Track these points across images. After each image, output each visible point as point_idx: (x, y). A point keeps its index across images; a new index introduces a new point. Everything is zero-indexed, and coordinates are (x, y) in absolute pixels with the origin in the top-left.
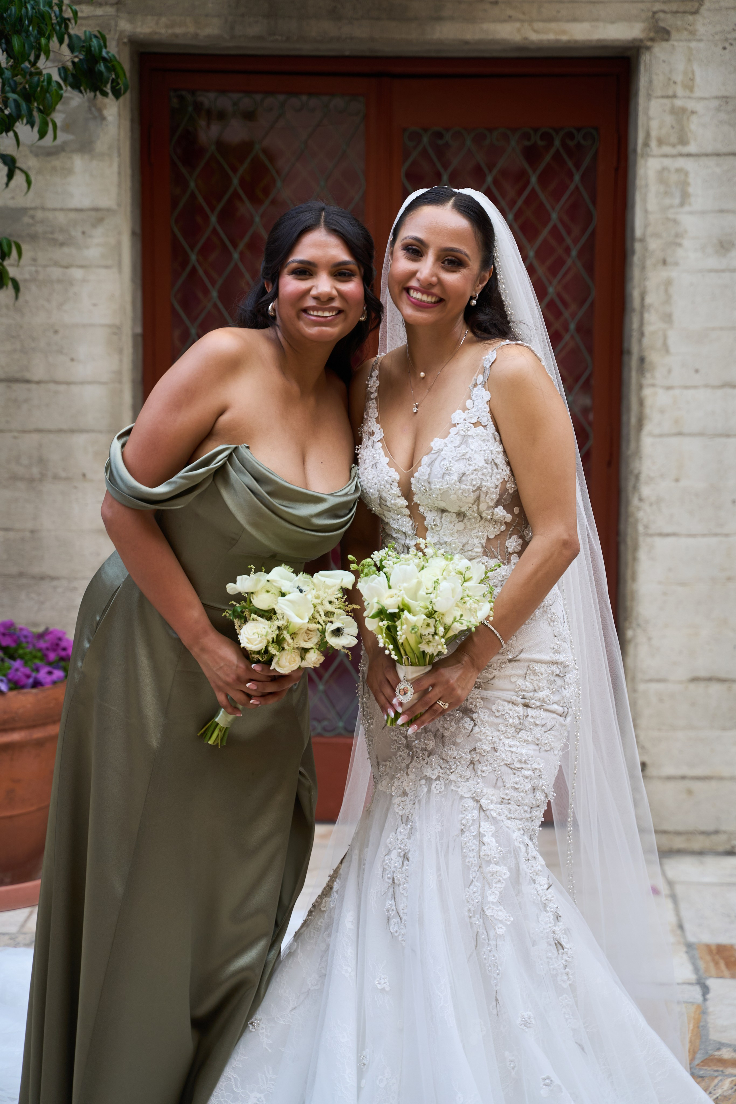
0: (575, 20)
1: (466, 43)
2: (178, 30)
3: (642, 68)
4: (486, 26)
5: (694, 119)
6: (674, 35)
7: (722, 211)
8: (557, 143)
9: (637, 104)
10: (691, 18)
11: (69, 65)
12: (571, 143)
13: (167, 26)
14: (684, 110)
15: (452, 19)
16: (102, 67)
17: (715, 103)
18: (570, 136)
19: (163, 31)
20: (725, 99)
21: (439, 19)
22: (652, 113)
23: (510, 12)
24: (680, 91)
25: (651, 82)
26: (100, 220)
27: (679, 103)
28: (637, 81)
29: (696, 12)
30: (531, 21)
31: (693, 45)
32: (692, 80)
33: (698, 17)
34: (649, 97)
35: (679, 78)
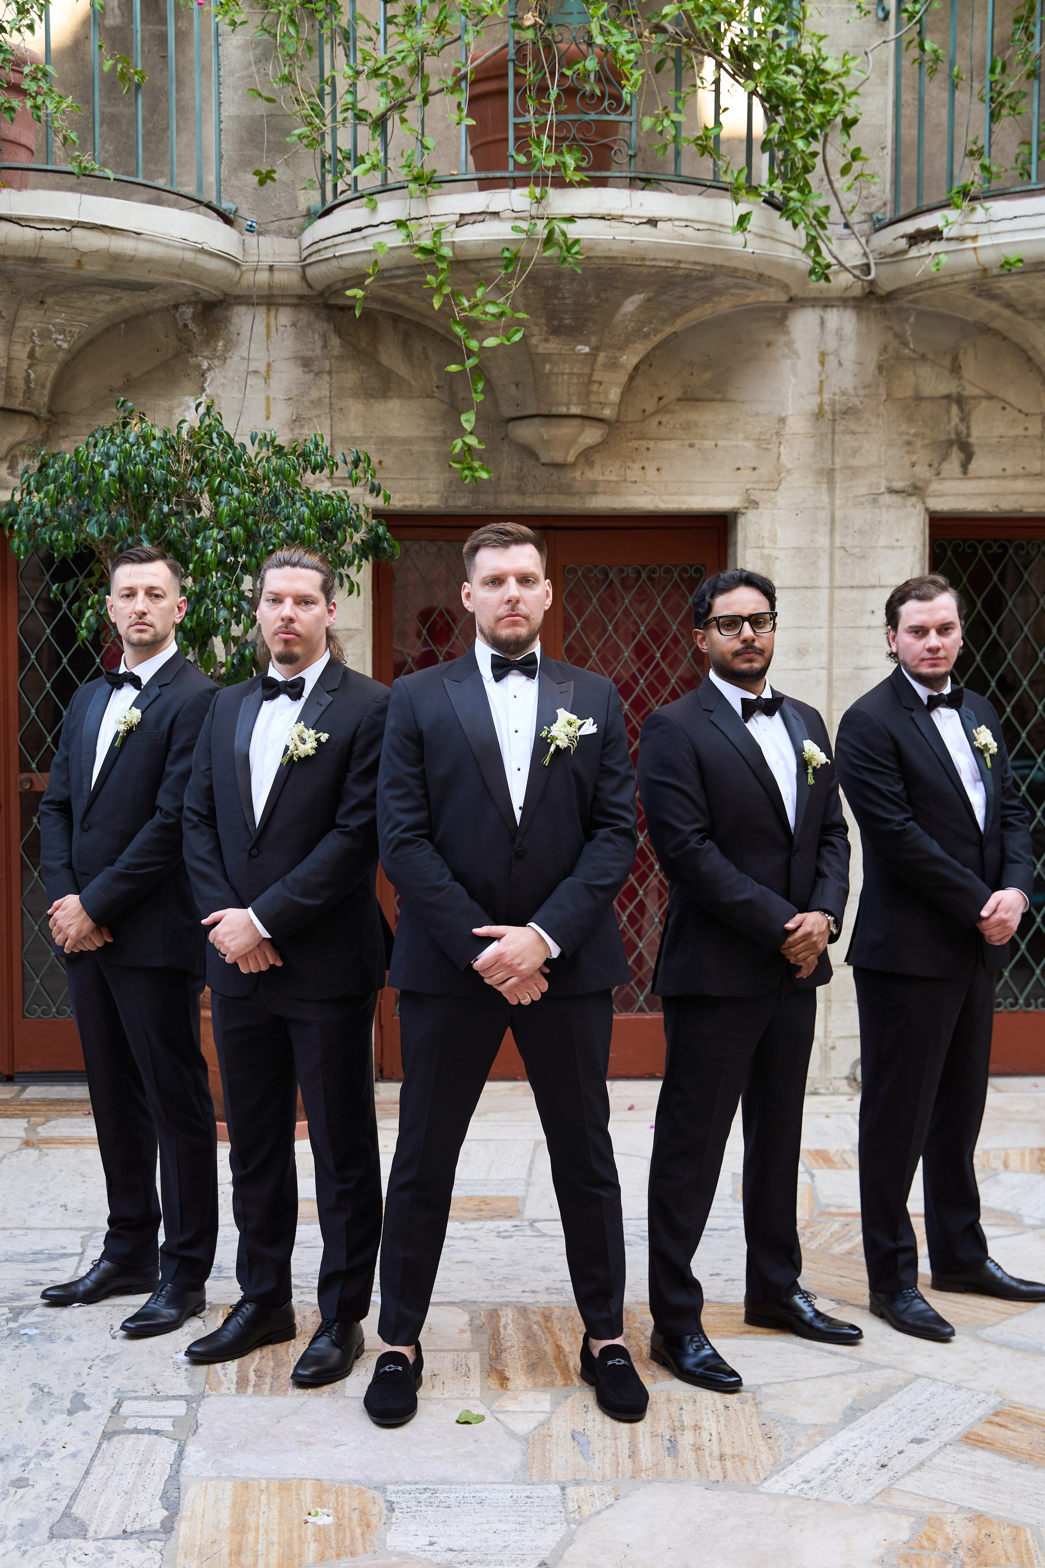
0: (691, 494)
1: (614, 509)
2: (408, 503)
3: (739, 527)
4: (628, 498)
5: (777, 562)
6: (761, 505)
7: (799, 627)
8: (676, 575)
9: (735, 552)
10: (772, 494)
11: (359, 542)
12: (685, 576)
13: (400, 500)
14: (770, 556)
15: (604, 493)
16: (386, 545)
17: (792, 552)
18: (687, 571)
19: (397, 504)
20: (799, 549)
21: (595, 493)
22: (747, 558)
23: (645, 489)
24: (767, 544)
25: (746, 537)
26: (352, 637)
27: (766, 552)
28: (736, 535)
29: (776, 490)
30: (660, 495)
31: (775, 512)
32: (775, 535)
33: (777, 493)
34: (745, 547)
35: (766, 535)
